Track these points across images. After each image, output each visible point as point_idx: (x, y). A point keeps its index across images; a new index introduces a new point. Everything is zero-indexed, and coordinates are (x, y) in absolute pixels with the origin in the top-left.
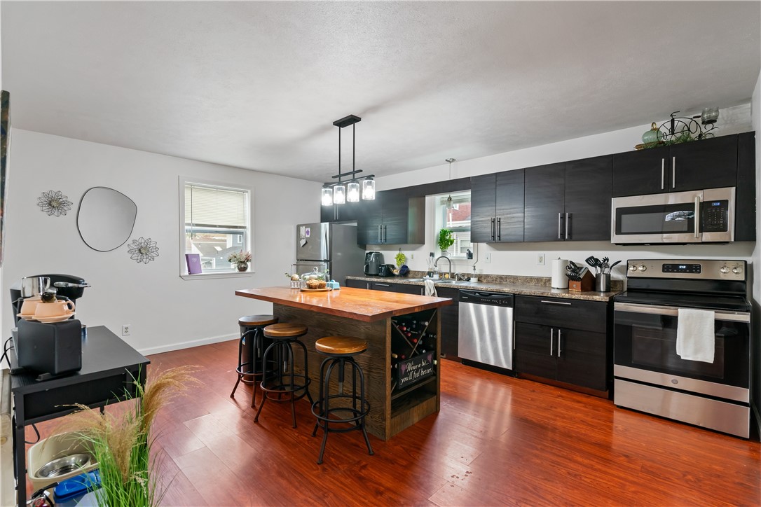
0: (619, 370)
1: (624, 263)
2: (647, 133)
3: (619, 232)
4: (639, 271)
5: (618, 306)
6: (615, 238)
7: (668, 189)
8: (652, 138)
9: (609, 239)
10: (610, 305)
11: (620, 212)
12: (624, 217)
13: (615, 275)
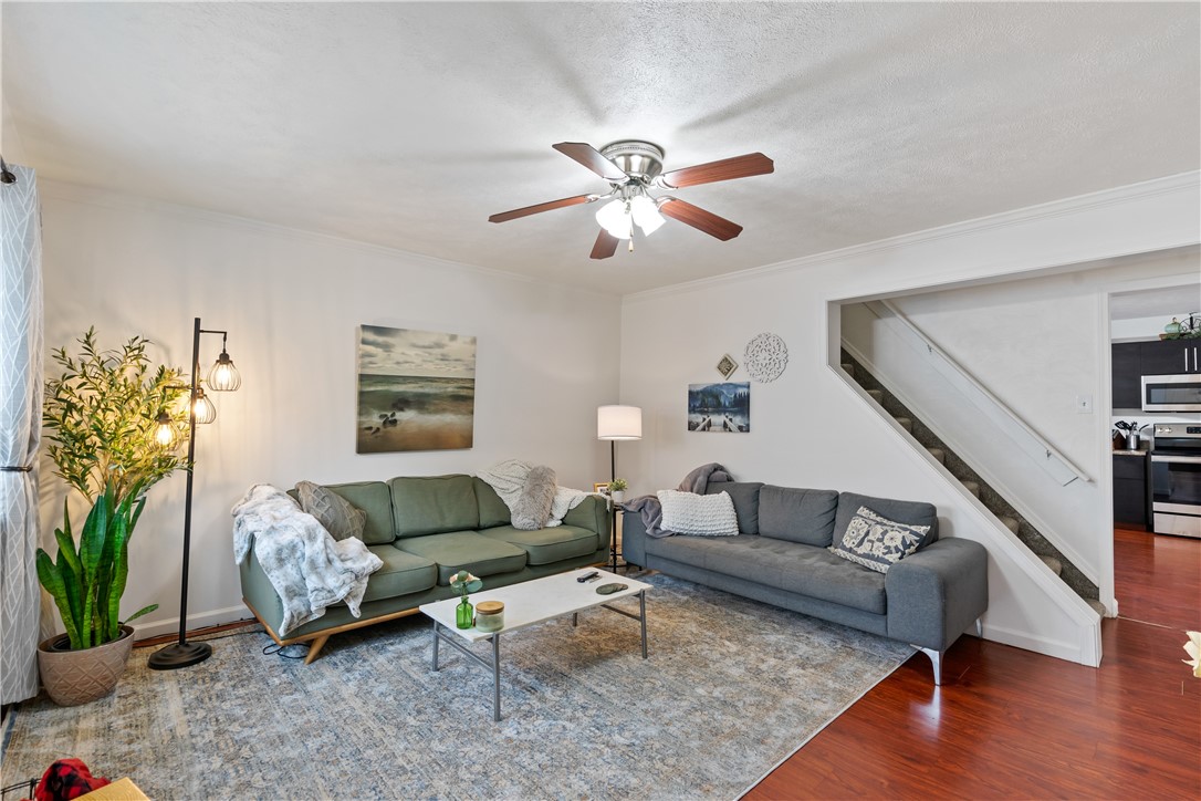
0: (1157, 506)
1: (1151, 426)
2: (1168, 326)
3: (1149, 402)
4: (1166, 433)
5: (1154, 458)
6: (1145, 407)
7: (1191, 371)
8: (1174, 329)
9: (1141, 407)
10: (1146, 458)
11: (1150, 387)
12: (1153, 391)
13: (1143, 437)
